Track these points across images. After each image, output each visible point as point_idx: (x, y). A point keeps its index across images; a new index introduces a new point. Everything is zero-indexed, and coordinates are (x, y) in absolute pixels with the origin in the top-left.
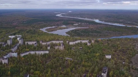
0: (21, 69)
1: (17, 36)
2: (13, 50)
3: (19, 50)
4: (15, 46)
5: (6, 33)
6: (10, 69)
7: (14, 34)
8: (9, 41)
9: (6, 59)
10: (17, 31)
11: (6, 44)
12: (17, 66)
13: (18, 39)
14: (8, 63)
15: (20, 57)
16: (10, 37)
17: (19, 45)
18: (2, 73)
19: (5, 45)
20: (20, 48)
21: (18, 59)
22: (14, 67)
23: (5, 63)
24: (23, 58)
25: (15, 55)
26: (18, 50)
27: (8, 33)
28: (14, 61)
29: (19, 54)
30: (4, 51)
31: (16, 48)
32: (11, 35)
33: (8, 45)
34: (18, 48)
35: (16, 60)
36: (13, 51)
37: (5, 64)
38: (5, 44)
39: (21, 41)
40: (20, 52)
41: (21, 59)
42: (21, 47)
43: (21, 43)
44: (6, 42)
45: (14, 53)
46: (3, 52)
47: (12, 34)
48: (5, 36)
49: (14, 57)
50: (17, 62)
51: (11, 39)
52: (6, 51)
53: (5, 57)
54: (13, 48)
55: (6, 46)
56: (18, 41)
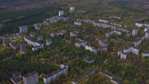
0: (137, 73)
1: (146, 25)
2: (136, 44)
3: (143, 46)
4: (139, 40)
5: (134, 18)
6: (125, 68)
7: (143, 22)
8: (135, 30)
9: (125, 54)
10: (146, 18)
11: (131, 34)
12: (134, 68)
13: (146, 30)
14: (126, 59)
15: (141, 56)
16: (137, 24)
17: (144, 39)
18: (117, 69)
19: (128, 35)
20: (144, 43)
21: (138, 58)
22: (130, 68)
23: (123, 58)
24: (143, 59)
25: (136, 51)
26: (141, 47)
27: (136, 18)
28: (133, 59)
29: (140, 52)
30: (126, 41)
31: (140, 42)
32: (139, 22)
33: (132, 36)
34: (142, 43)
35: (135, 60)
36: (135, 46)
37: (123, 60)
38: (129, 33)
39: (147, 35)
40: (143, 49)
41: (141, 59)
42: (146, 43)
43: (147, 37)
44: (131, 31)
45: (136, 49)
46: (124, 43)
47: (140, 20)
48: (132, 22)
49: (134, 54)
50: (135, 62)
51: (137, 27)
52: (128, 43)
53: (125, 51)
54: (136, 41)
55: (130, 37)
56: (145, 34)
